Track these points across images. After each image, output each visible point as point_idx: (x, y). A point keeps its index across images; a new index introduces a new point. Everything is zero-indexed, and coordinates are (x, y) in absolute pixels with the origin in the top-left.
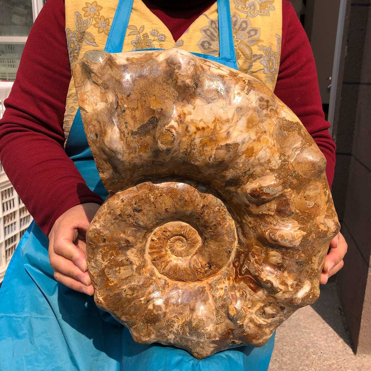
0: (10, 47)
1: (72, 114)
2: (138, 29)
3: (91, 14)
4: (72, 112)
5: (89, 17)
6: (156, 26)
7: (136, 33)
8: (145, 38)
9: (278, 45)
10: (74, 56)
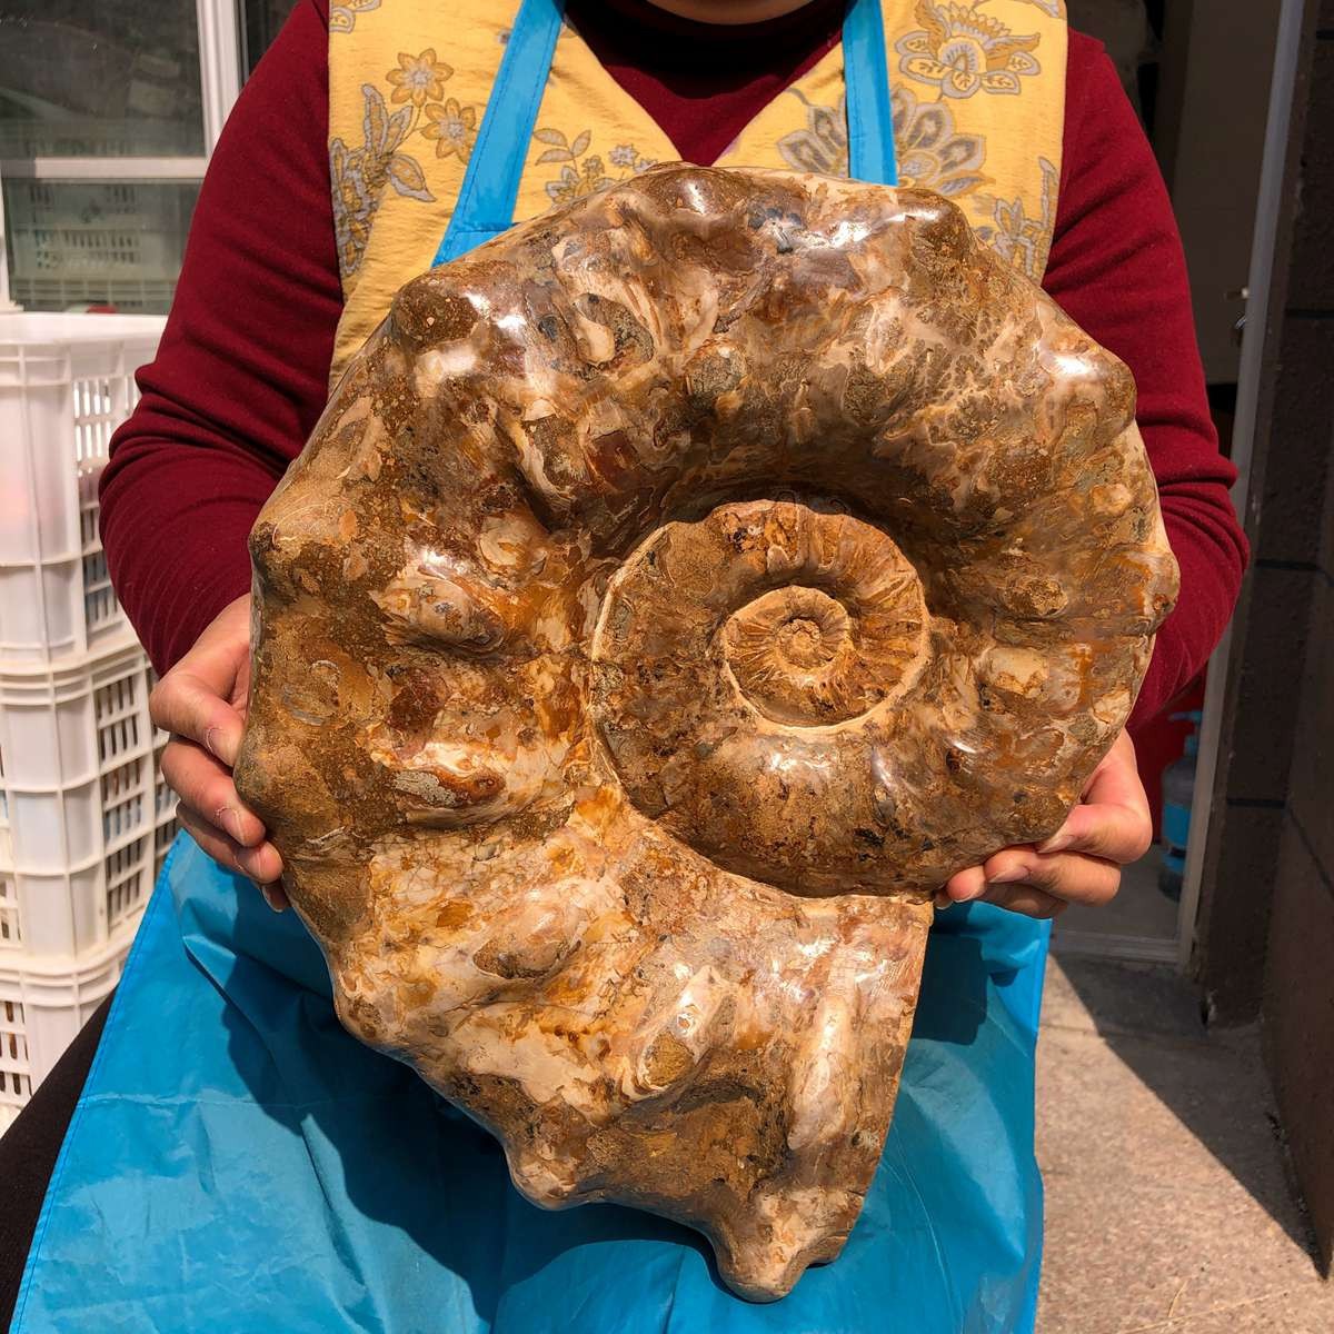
2: (570, 145)
3: (416, 92)
5: (410, 102)
6: (629, 133)
7: (562, 155)
8: (592, 174)
9: (1044, 197)
10: (353, 232)
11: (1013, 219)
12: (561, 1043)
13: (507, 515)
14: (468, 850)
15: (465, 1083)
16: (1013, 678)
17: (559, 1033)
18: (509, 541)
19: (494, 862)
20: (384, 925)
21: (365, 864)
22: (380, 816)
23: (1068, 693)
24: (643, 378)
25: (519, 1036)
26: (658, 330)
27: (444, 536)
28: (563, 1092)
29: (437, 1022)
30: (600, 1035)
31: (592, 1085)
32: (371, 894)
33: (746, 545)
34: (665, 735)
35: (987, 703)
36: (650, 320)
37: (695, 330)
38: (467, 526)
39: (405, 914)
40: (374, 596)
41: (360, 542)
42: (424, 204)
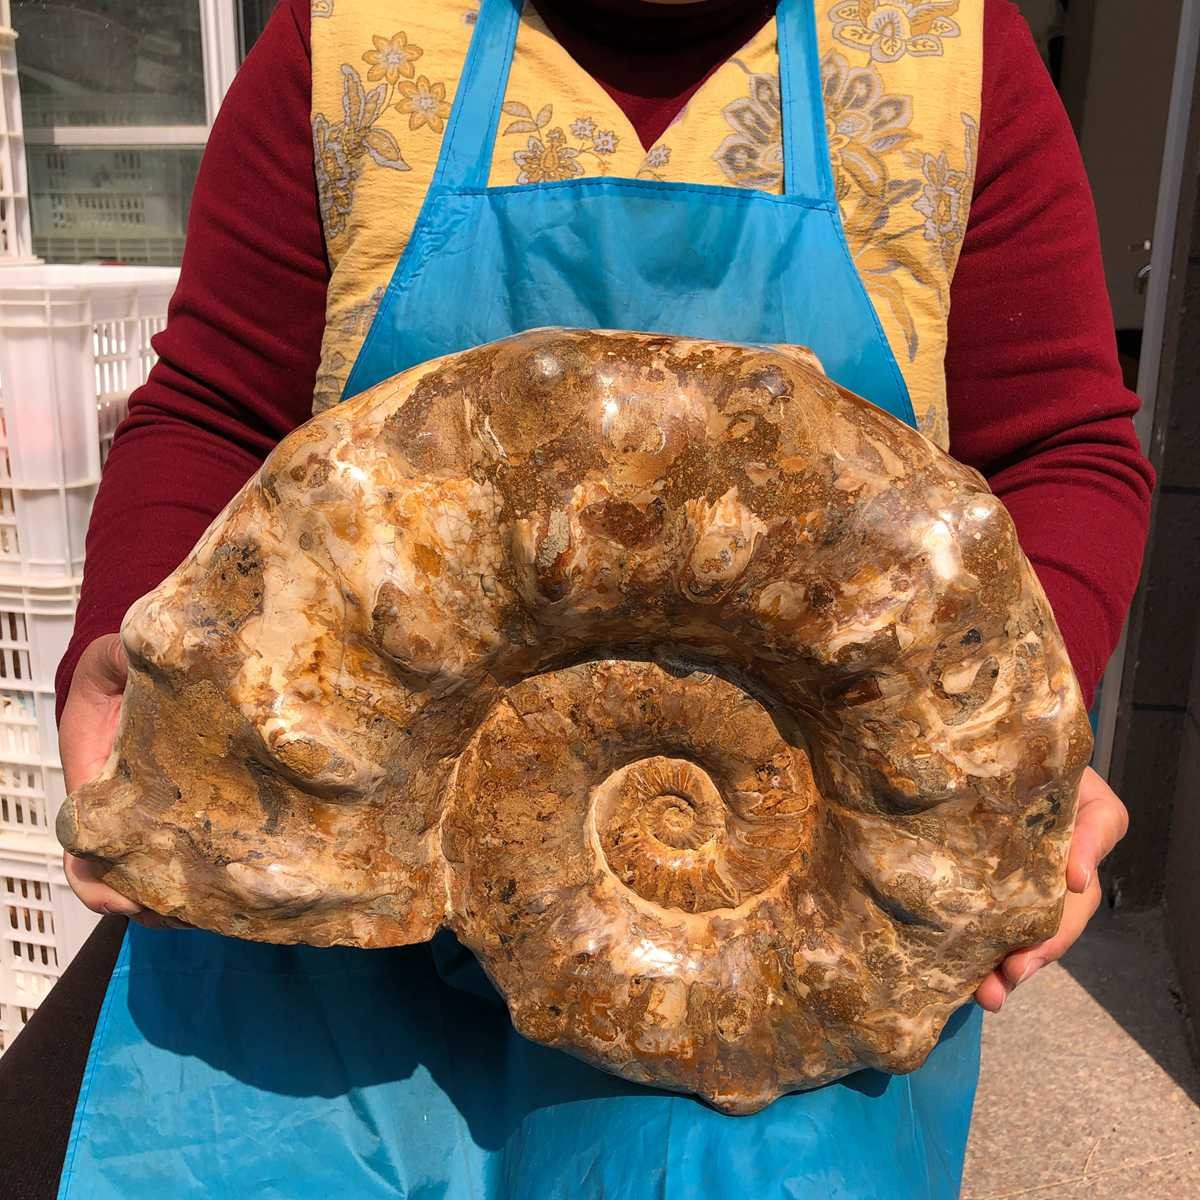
0: (128, 158)
1: (337, 373)
2: (534, 117)
3: (390, 71)
4: (337, 368)
5: (384, 80)
6: (587, 107)
7: (528, 126)
8: (556, 144)
9: (968, 149)
10: (335, 198)
11: (939, 171)
12: (307, 656)
13: (806, 604)
14: (490, 569)
15: (250, 560)
16: (661, 1001)
17: (317, 654)
18: (782, 603)
19: (480, 593)
20: (411, 492)
21: (470, 473)
22: (522, 493)
23: (650, 1044)
24: (928, 717)
25: (310, 618)
26: (968, 729)
27: (787, 551)
28: (254, 658)
29: (316, 540)
30: (318, 692)
31: (267, 685)
32: (443, 479)
33: (764, 775)
34: (590, 713)
35: (637, 982)
36: (977, 721)
37: (970, 760)
38: (797, 570)
39: (424, 514)
40: (733, 492)
41: (781, 477)
42: (401, 173)
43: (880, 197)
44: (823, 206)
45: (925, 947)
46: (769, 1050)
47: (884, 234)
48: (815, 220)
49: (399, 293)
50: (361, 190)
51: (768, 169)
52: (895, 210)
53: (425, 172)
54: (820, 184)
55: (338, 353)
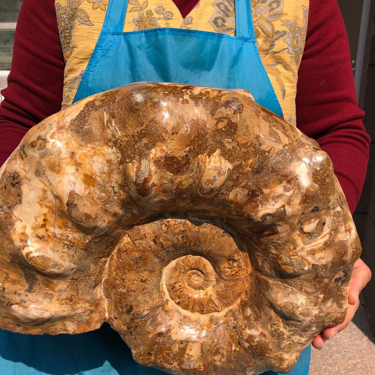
2: (141, 5)
6: (161, 2)
7: (138, 9)
8: (149, 16)
9: (304, 19)
10: (65, 37)
11: (293, 27)
12: (40, 221)
13: (248, 197)
14: (117, 184)
15: (16, 181)
16: (191, 350)
17: (45, 220)
18: (238, 197)
19: (113, 194)
20: (81, 152)
21: (106, 144)
22: (129, 152)
23: (187, 366)
24: (297, 242)
25: (41, 205)
26: (313, 246)
27: (241, 176)
28: (19, 222)
29: (42, 173)
30: (46, 235)
31: (25, 233)
32: (94, 146)
33: (231, 262)
34: (161, 240)
35: (182, 343)
36: (317, 243)
37: (314, 259)
38: (244, 183)
39: (87, 161)
40: (218, 151)
41: (238, 145)
42: (89, 27)
43: (272, 37)
44: (250, 40)
45: (294, 328)
46: (233, 367)
47: (273, 52)
48: (247, 46)
49: (90, 73)
50: (74, 33)
51: (230, 26)
52: (278, 42)
53: (99, 26)
54: (249, 32)
55: (68, 96)
